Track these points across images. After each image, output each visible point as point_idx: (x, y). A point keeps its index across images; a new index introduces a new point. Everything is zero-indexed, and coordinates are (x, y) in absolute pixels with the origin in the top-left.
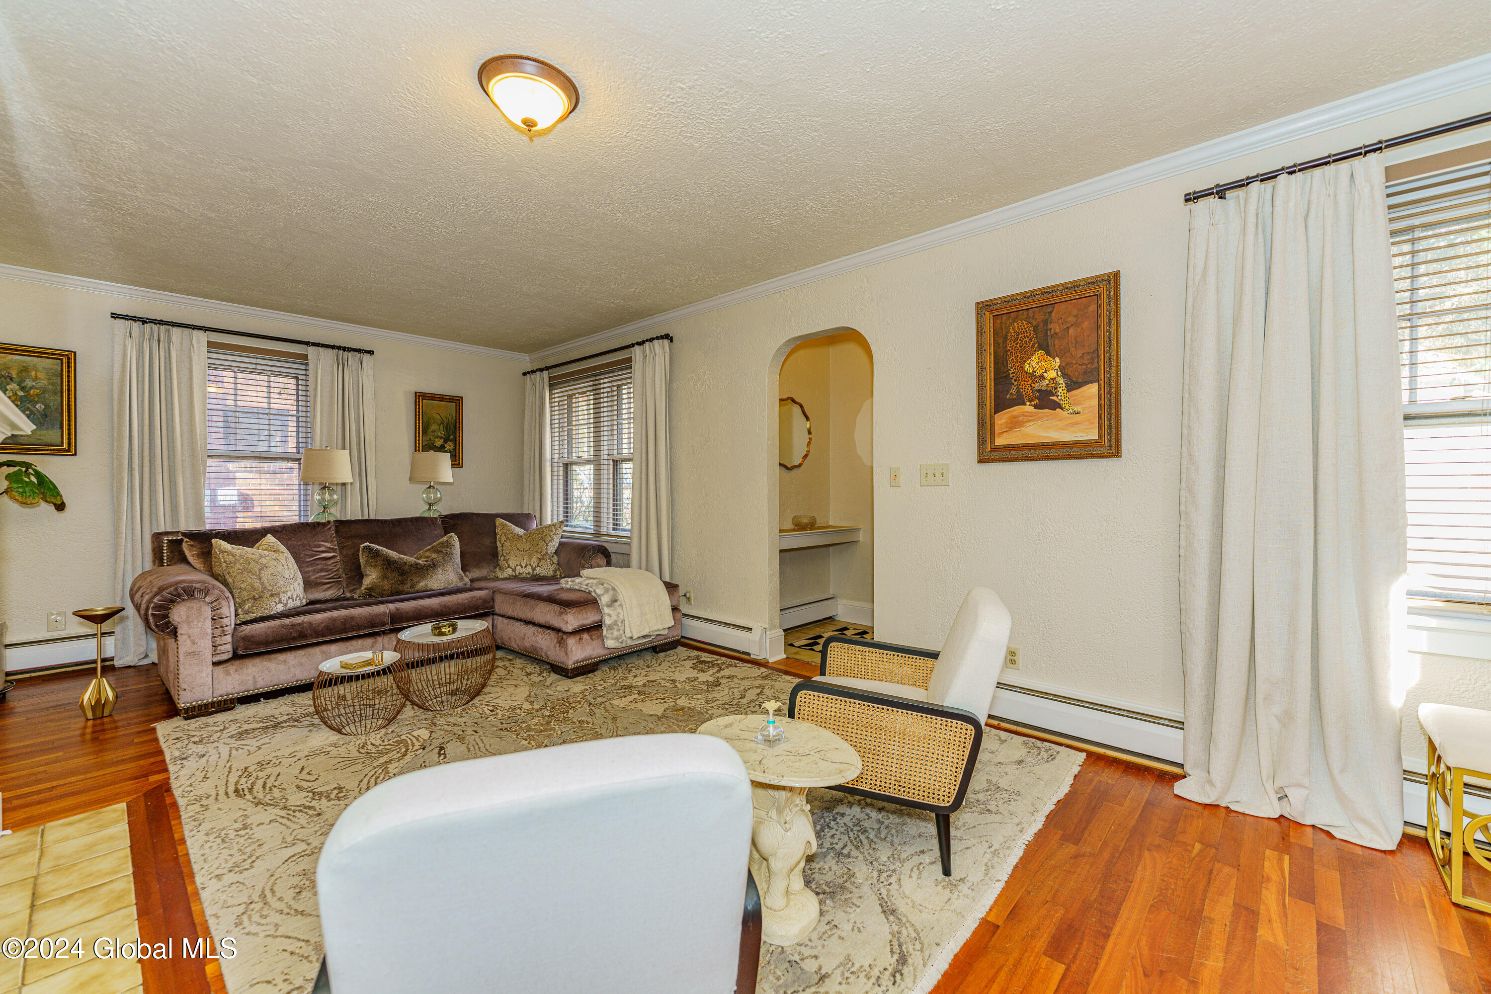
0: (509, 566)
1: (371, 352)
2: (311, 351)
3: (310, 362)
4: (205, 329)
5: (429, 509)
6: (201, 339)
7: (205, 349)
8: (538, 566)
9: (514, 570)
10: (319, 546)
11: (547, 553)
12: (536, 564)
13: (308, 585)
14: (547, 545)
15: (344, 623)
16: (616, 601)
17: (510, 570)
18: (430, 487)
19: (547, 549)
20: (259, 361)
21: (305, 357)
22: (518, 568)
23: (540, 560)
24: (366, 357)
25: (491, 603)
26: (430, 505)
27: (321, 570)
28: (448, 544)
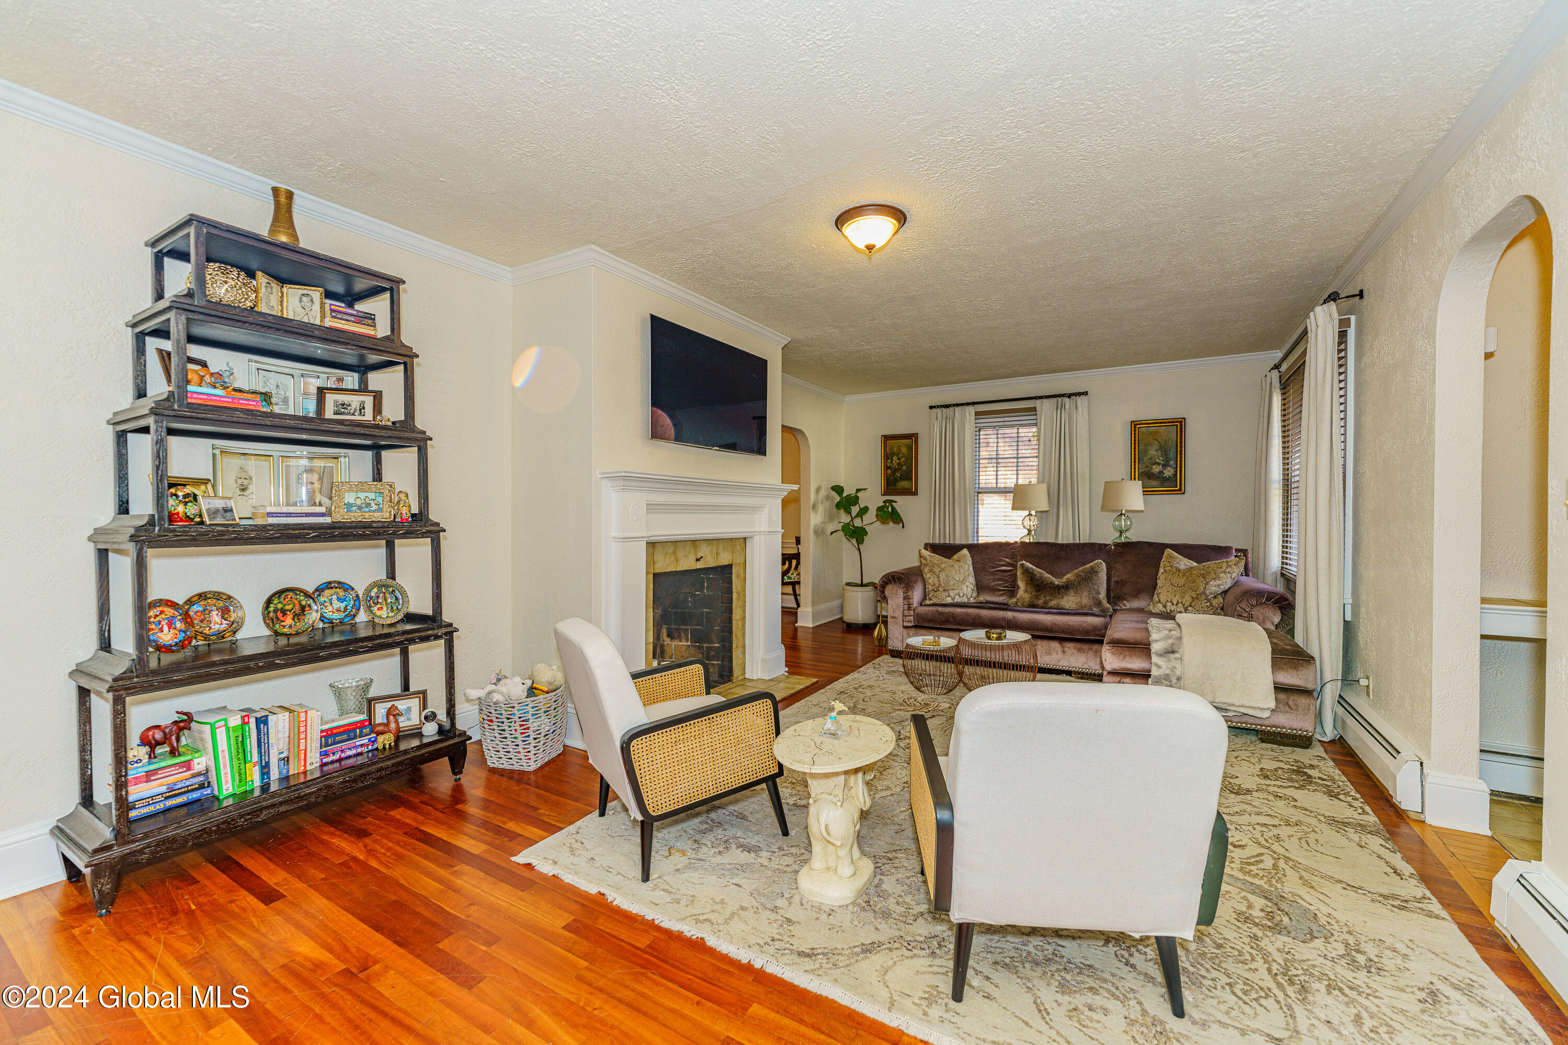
0: (1159, 601)
1: (1086, 393)
2: (1037, 403)
3: (1038, 413)
4: (974, 404)
5: (1121, 535)
6: (971, 410)
7: (973, 417)
8: (1190, 606)
9: (1165, 606)
10: (1001, 561)
11: (1204, 593)
12: (1188, 603)
13: (980, 587)
14: (1207, 583)
15: (974, 619)
16: (1173, 652)
17: (1160, 606)
18: (1121, 514)
19: (1205, 588)
20: (1006, 419)
21: (1034, 409)
22: (1169, 604)
23: (1193, 599)
24: (1080, 400)
25: (1103, 631)
26: (1121, 532)
27: (999, 580)
28: (1094, 571)
